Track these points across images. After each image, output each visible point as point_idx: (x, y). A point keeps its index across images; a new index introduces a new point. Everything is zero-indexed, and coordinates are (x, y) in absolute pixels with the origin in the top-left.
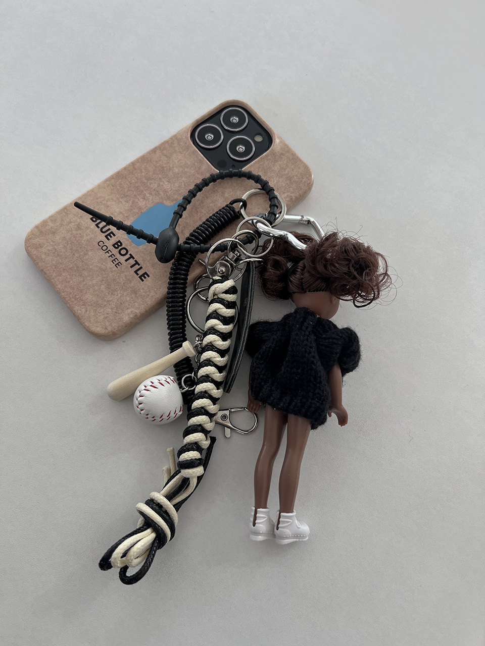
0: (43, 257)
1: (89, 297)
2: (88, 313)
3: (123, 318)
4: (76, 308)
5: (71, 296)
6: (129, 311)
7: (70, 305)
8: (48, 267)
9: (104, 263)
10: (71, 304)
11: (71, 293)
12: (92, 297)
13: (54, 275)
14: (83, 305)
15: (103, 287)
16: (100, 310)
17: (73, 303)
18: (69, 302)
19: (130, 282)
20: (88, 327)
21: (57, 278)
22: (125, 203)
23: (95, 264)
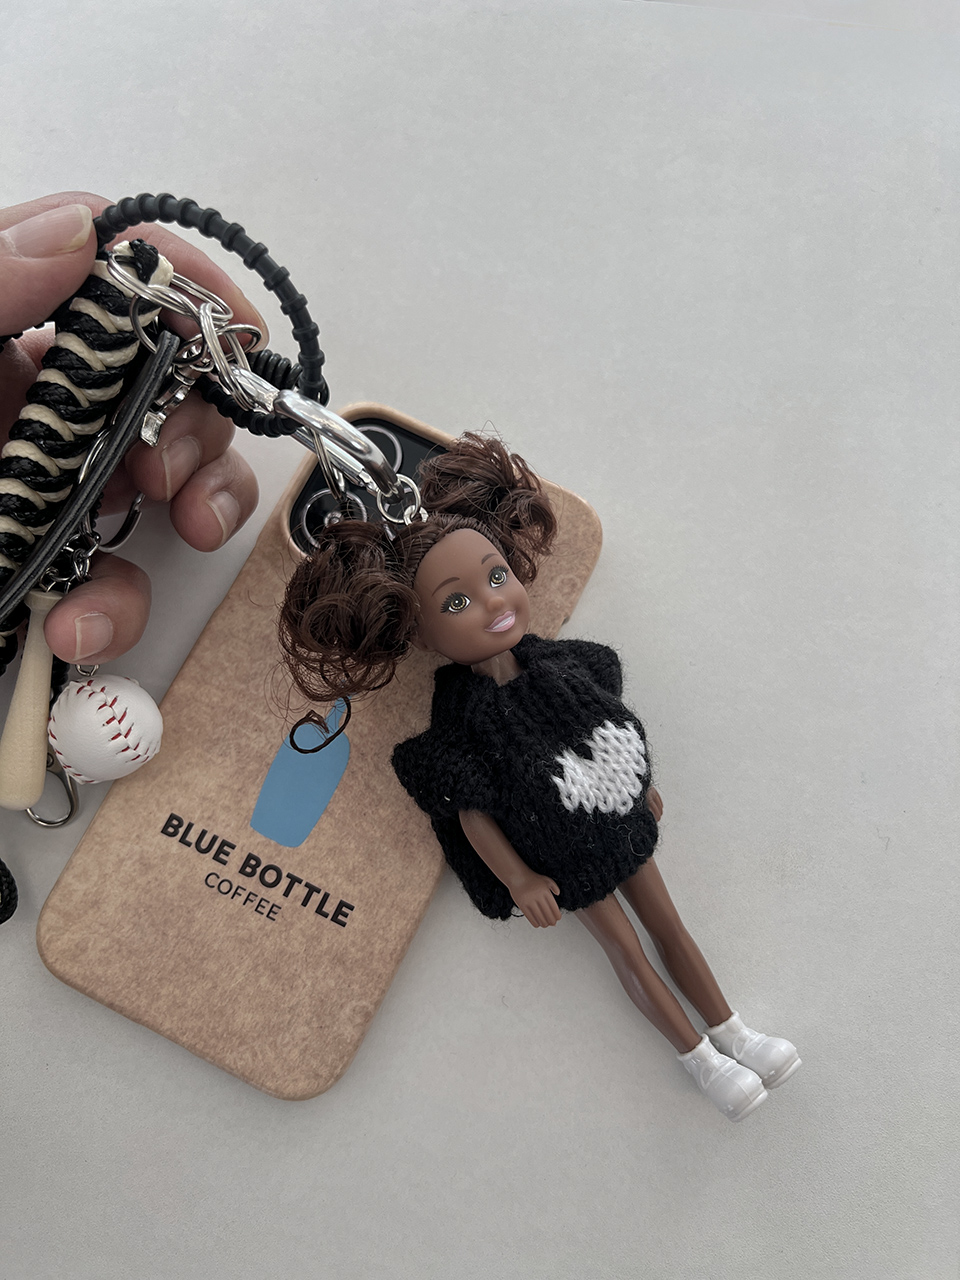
0: (99, 971)
1: (245, 1019)
2: (260, 1057)
3: (343, 1034)
4: (230, 1059)
5: (204, 1034)
6: (347, 1010)
7: (213, 1058)
8: (120, 991)
9: (241, 924)
10: (212, 1053)
11: (200, 1029)
12: (250, 1015)
13: (144, 1002)
14: (240, 1044)
15: (263, 981)
16: (283, 1039)
17: (218, 1050)
18: (207, 1050)
19: (318, 939)
20: (276, 1090)
21: (154, 1007)
22: (220, 761)
23: (221, 935)
